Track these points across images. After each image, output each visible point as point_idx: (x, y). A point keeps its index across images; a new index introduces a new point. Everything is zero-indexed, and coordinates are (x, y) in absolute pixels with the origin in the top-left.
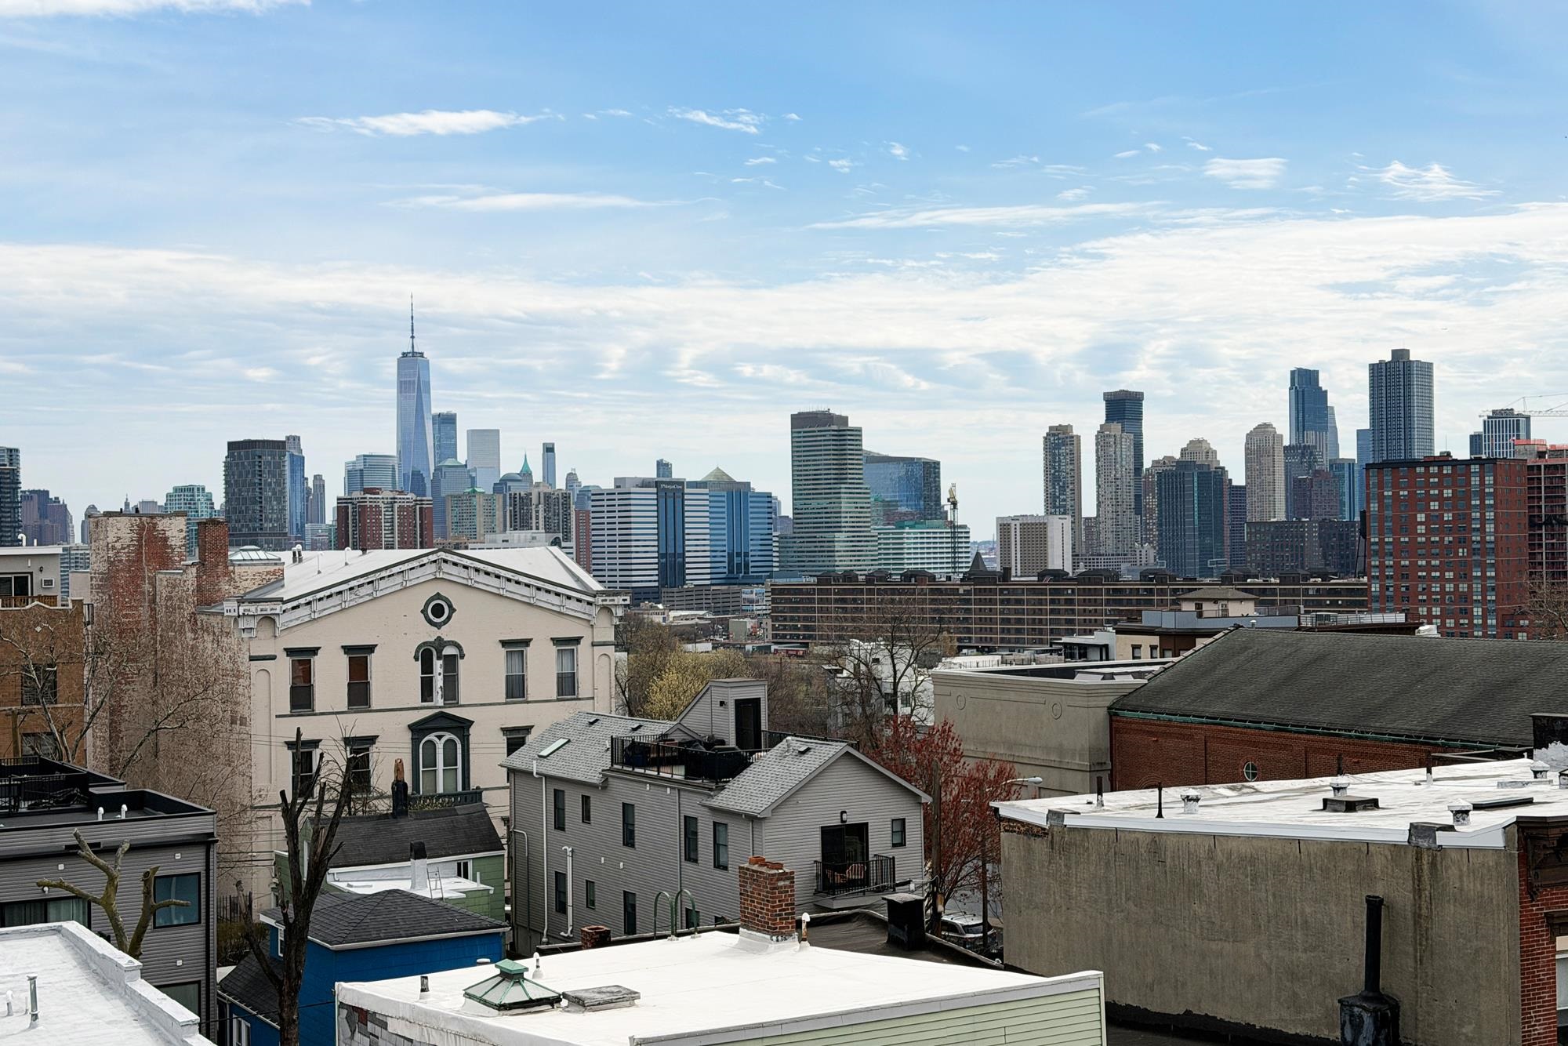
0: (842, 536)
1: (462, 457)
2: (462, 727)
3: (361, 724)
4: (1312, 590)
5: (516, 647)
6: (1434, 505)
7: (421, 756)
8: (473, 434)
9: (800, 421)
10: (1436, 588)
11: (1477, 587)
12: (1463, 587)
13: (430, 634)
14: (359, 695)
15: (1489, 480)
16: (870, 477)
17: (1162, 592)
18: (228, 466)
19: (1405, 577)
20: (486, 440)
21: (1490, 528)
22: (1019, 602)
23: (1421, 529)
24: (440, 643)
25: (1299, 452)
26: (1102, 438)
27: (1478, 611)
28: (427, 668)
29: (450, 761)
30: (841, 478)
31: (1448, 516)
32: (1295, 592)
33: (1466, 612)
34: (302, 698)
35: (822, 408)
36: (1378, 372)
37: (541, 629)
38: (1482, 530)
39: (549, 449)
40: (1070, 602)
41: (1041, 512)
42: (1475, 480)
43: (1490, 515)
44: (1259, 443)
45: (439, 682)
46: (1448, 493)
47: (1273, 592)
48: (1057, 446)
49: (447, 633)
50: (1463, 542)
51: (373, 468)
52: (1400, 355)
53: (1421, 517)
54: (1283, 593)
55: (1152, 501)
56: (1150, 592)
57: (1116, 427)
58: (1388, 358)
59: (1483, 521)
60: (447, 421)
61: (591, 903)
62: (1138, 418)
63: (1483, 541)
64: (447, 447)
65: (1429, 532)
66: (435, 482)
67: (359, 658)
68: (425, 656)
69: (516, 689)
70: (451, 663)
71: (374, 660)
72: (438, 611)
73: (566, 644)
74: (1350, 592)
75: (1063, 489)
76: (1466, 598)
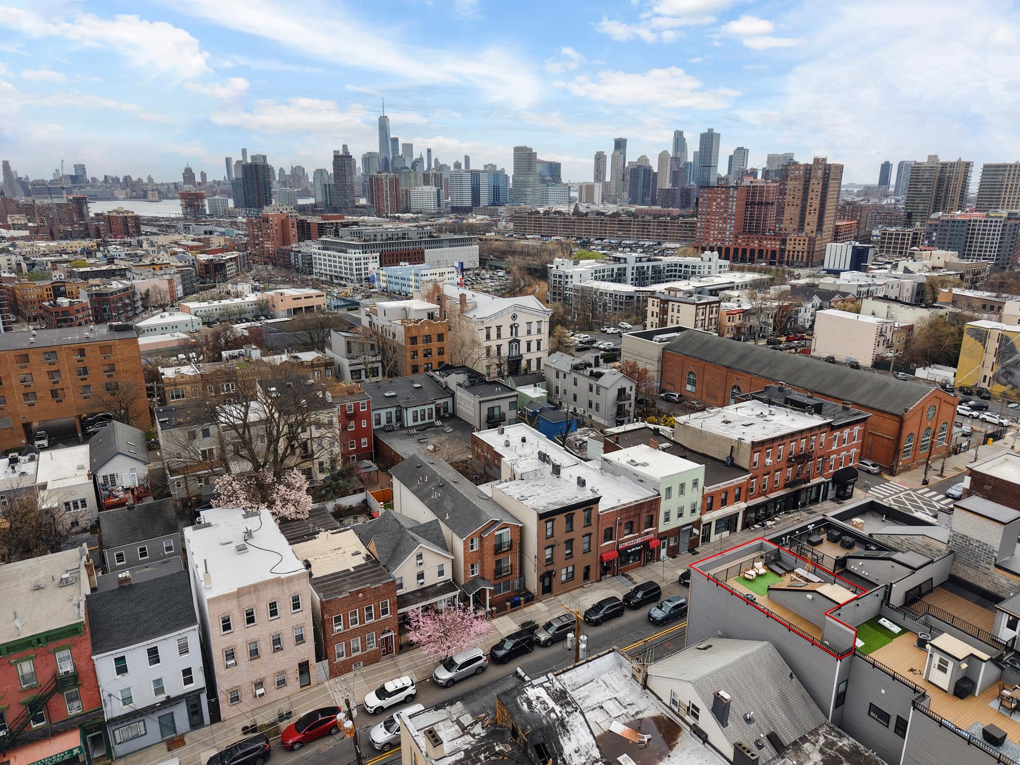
0: (529, 189)
1: (400, 152)
2: (518, 341)
3: (499, 342)
4: (679, 222)
5: (529, 323)
6: (719, 200)
7: (511, 348)
8: (403, 145)
9: (517, 149)
10: (717, 225)
11: (728, 226)
12: (724, 226)
13: (513, 322)
14: (499, 336)
15: (736, 193)
16: (539, 168)
17: (634, 221)
18: (334, 164)
19: (708, 222)
20: (408, 147)
21: (734, 208)
22: (590, 223)
23: (714, 207)
24: (515, 324)
25: (676, 159)
26: (613, 156)
27: (728, 233)
28: (512, 329)
29: (516, 348)
30: (529, 170)
31: (722, 204)
32: (674, 223)
33: (725, 233)
34: (488, 337)
35: (524, 145)
36: (703, 136)
37: (534, 319)
38: (732, 208)
39: (429, 151)
40: (606, 223)
41: (593, 181)
42: (731, 193)
43: (735, 204)
44: (663, 157)
45: (514, 332)
46: (723, 196)
47: (668, 222)
48: (599, 159)
49: (516, 322)
50: (726, 211)
51: (372, 157)
52: (710, 130)
53: (714, 204)
54: (671, 223)
55: (628, 177)
56: (631, 221)
57: (618, 152)
58: (706, 132)
59: (732, 205)
60: (395, 140)
61: (565, 393)
62: (625, 148)
63: (732, 212)
64: (395, 150)
65: (717, 208)
66: (392, 162)
67: (499, 328)
68: (511, 327)
69: (529, 332)
70: (516, 328)
71: (502, 328)
72: (514, 317)
73: (539, 322)
74: (691, 223)
75: (600, 173)
76: (725, 229)
